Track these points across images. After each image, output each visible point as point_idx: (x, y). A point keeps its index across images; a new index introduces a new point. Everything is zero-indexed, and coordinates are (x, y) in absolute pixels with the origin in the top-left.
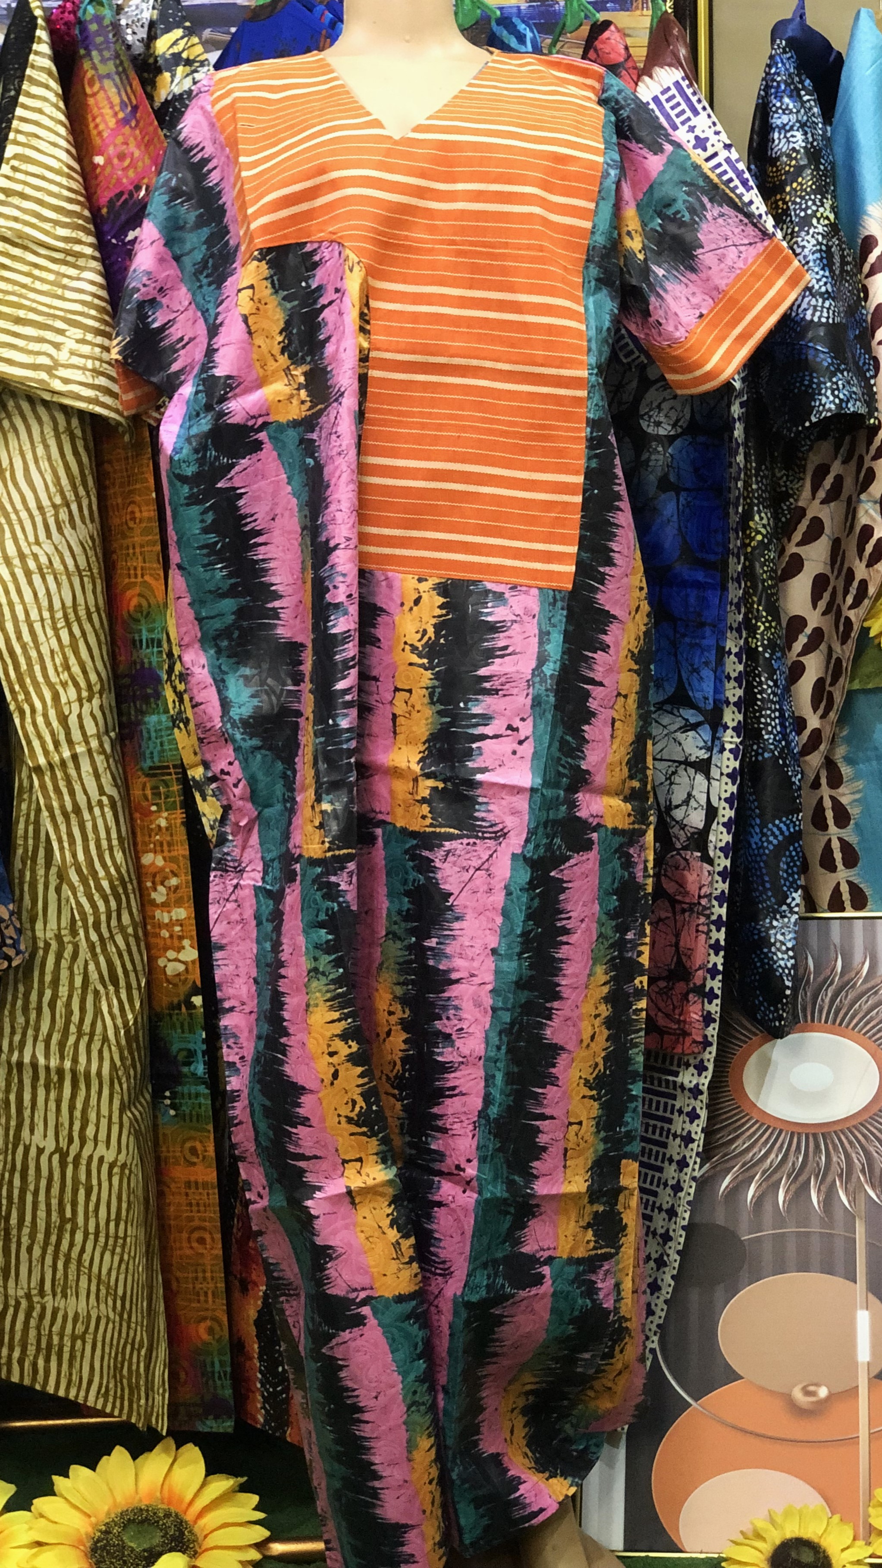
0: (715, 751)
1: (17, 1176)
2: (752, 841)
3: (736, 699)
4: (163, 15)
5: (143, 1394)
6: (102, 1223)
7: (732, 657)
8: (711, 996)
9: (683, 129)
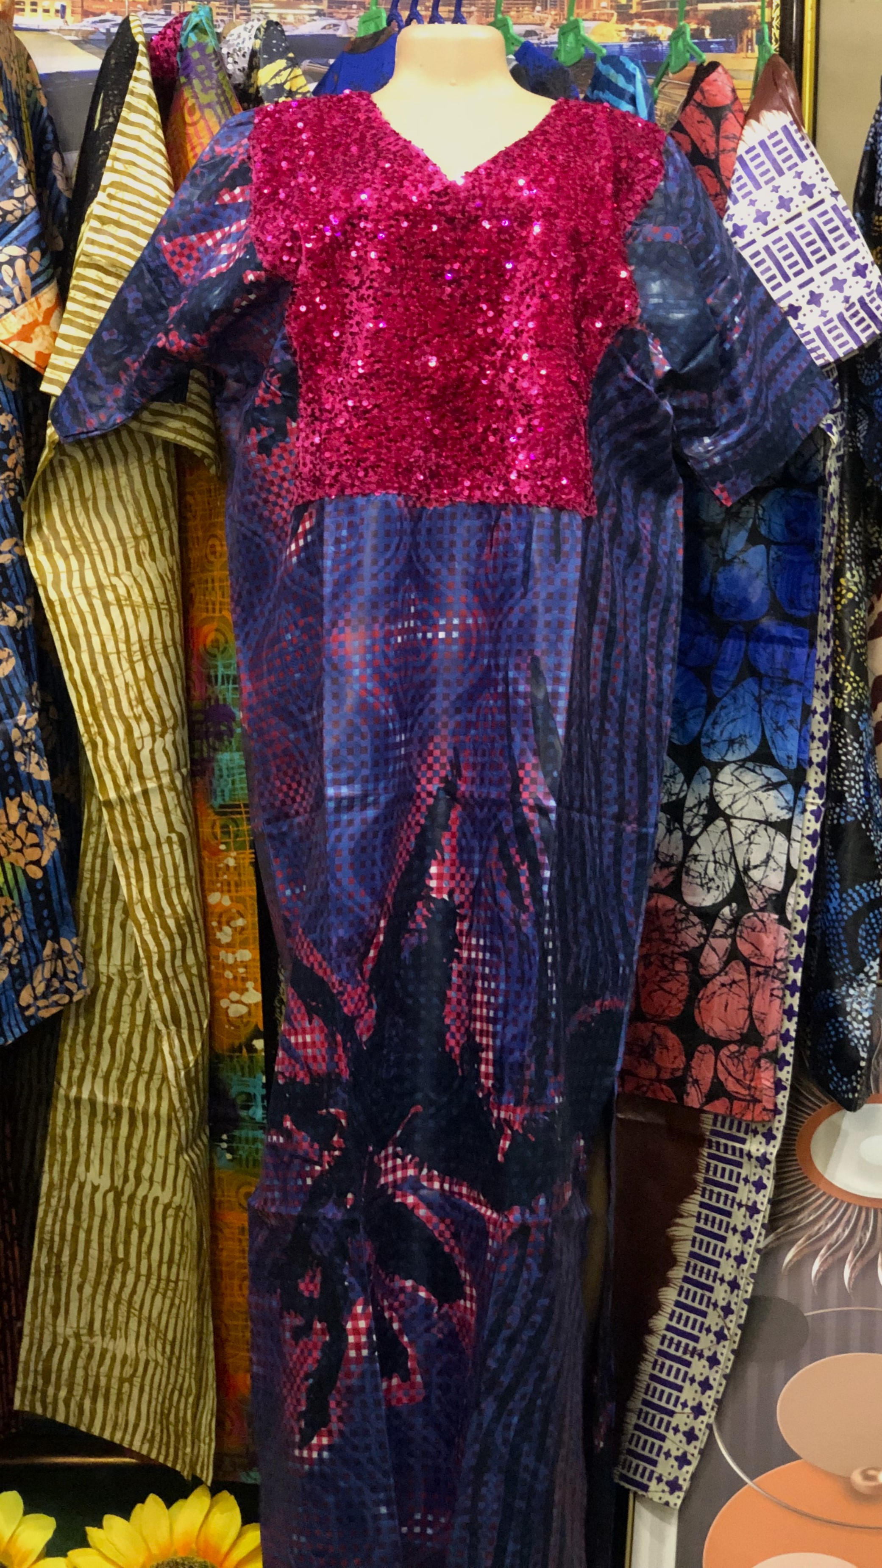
0: (796, 812)
1: (71, 1213)
2: (832, 906)
3: (819, 760)
4: (267, 46)
5: (189, 1442)
6: (155, 1265)
7: (818, 717)
8: (781, 1062)
9: (789, 175)
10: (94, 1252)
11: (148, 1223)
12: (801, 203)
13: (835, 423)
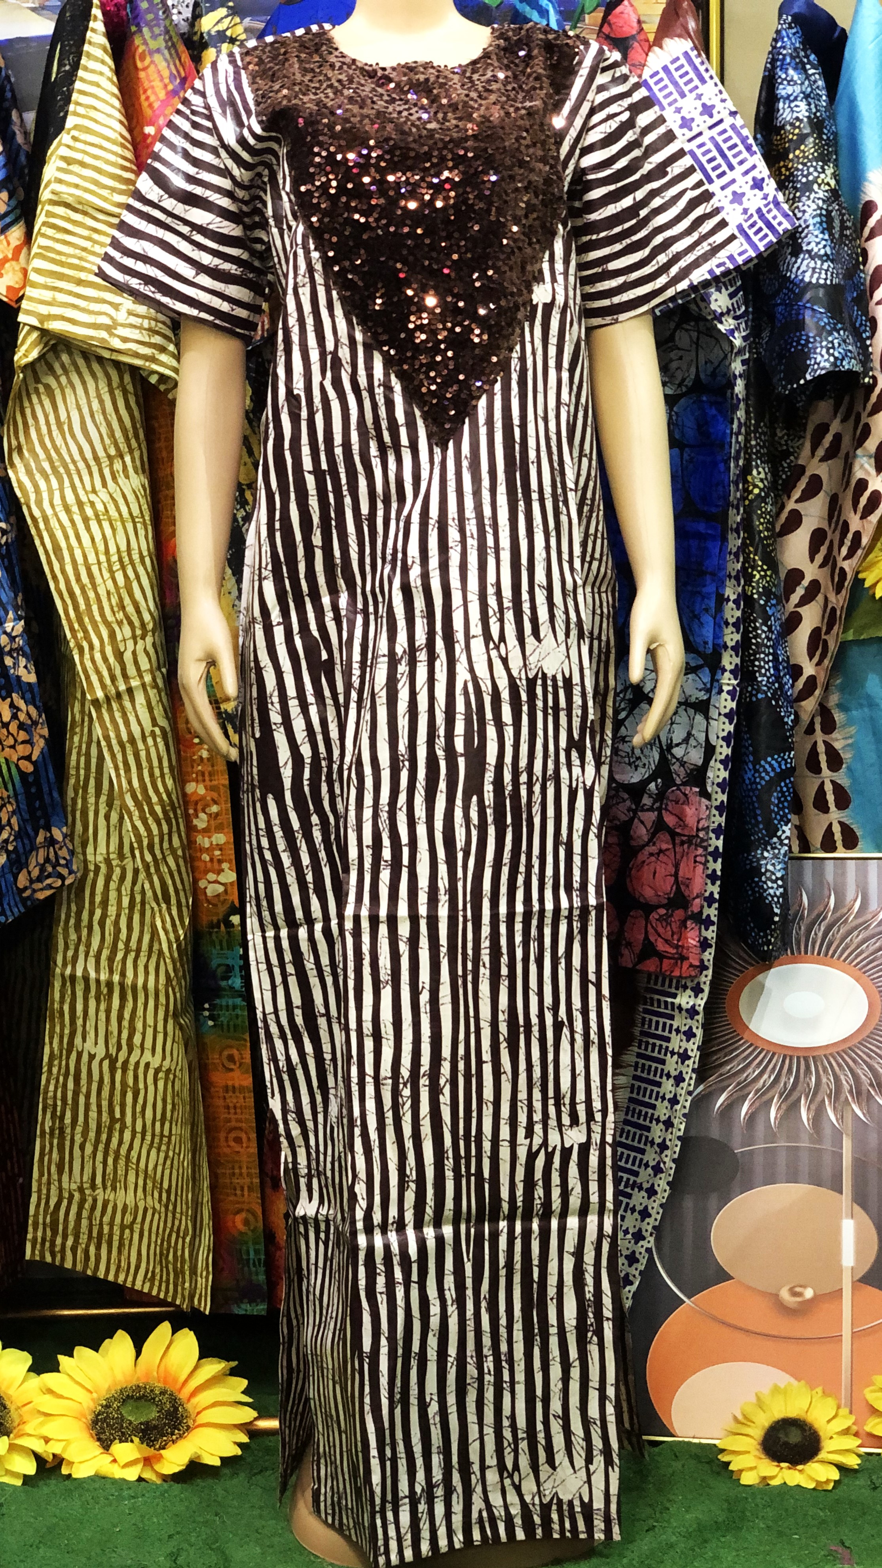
0: (713, 692)
1: (71, 1080)
2: (746, 777)
3: (733, 643)
5: (187, 1278)
6: (148, 1124)
7: (731, 604)
8: (708, 923)
9: (691, 97)
10: (93, 1115)
11: (141, 1086)
12: (702, 123)
13: (737, 328)
